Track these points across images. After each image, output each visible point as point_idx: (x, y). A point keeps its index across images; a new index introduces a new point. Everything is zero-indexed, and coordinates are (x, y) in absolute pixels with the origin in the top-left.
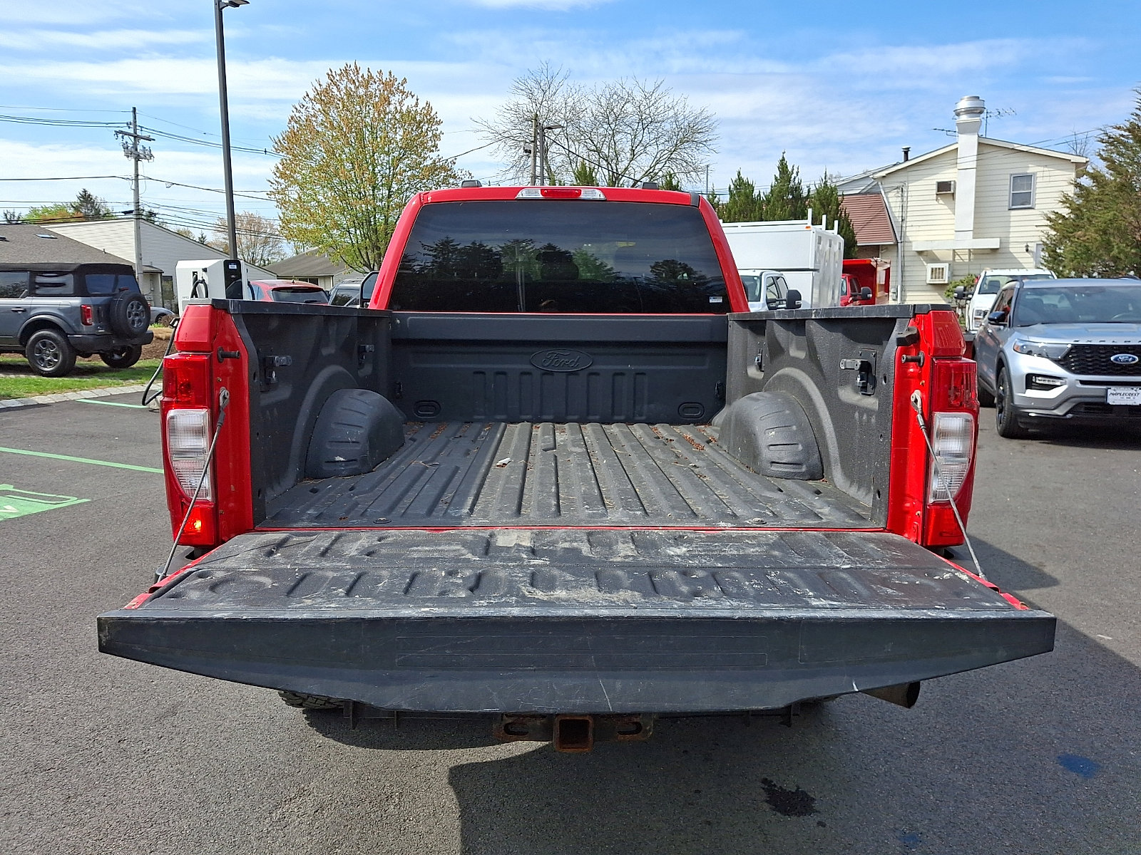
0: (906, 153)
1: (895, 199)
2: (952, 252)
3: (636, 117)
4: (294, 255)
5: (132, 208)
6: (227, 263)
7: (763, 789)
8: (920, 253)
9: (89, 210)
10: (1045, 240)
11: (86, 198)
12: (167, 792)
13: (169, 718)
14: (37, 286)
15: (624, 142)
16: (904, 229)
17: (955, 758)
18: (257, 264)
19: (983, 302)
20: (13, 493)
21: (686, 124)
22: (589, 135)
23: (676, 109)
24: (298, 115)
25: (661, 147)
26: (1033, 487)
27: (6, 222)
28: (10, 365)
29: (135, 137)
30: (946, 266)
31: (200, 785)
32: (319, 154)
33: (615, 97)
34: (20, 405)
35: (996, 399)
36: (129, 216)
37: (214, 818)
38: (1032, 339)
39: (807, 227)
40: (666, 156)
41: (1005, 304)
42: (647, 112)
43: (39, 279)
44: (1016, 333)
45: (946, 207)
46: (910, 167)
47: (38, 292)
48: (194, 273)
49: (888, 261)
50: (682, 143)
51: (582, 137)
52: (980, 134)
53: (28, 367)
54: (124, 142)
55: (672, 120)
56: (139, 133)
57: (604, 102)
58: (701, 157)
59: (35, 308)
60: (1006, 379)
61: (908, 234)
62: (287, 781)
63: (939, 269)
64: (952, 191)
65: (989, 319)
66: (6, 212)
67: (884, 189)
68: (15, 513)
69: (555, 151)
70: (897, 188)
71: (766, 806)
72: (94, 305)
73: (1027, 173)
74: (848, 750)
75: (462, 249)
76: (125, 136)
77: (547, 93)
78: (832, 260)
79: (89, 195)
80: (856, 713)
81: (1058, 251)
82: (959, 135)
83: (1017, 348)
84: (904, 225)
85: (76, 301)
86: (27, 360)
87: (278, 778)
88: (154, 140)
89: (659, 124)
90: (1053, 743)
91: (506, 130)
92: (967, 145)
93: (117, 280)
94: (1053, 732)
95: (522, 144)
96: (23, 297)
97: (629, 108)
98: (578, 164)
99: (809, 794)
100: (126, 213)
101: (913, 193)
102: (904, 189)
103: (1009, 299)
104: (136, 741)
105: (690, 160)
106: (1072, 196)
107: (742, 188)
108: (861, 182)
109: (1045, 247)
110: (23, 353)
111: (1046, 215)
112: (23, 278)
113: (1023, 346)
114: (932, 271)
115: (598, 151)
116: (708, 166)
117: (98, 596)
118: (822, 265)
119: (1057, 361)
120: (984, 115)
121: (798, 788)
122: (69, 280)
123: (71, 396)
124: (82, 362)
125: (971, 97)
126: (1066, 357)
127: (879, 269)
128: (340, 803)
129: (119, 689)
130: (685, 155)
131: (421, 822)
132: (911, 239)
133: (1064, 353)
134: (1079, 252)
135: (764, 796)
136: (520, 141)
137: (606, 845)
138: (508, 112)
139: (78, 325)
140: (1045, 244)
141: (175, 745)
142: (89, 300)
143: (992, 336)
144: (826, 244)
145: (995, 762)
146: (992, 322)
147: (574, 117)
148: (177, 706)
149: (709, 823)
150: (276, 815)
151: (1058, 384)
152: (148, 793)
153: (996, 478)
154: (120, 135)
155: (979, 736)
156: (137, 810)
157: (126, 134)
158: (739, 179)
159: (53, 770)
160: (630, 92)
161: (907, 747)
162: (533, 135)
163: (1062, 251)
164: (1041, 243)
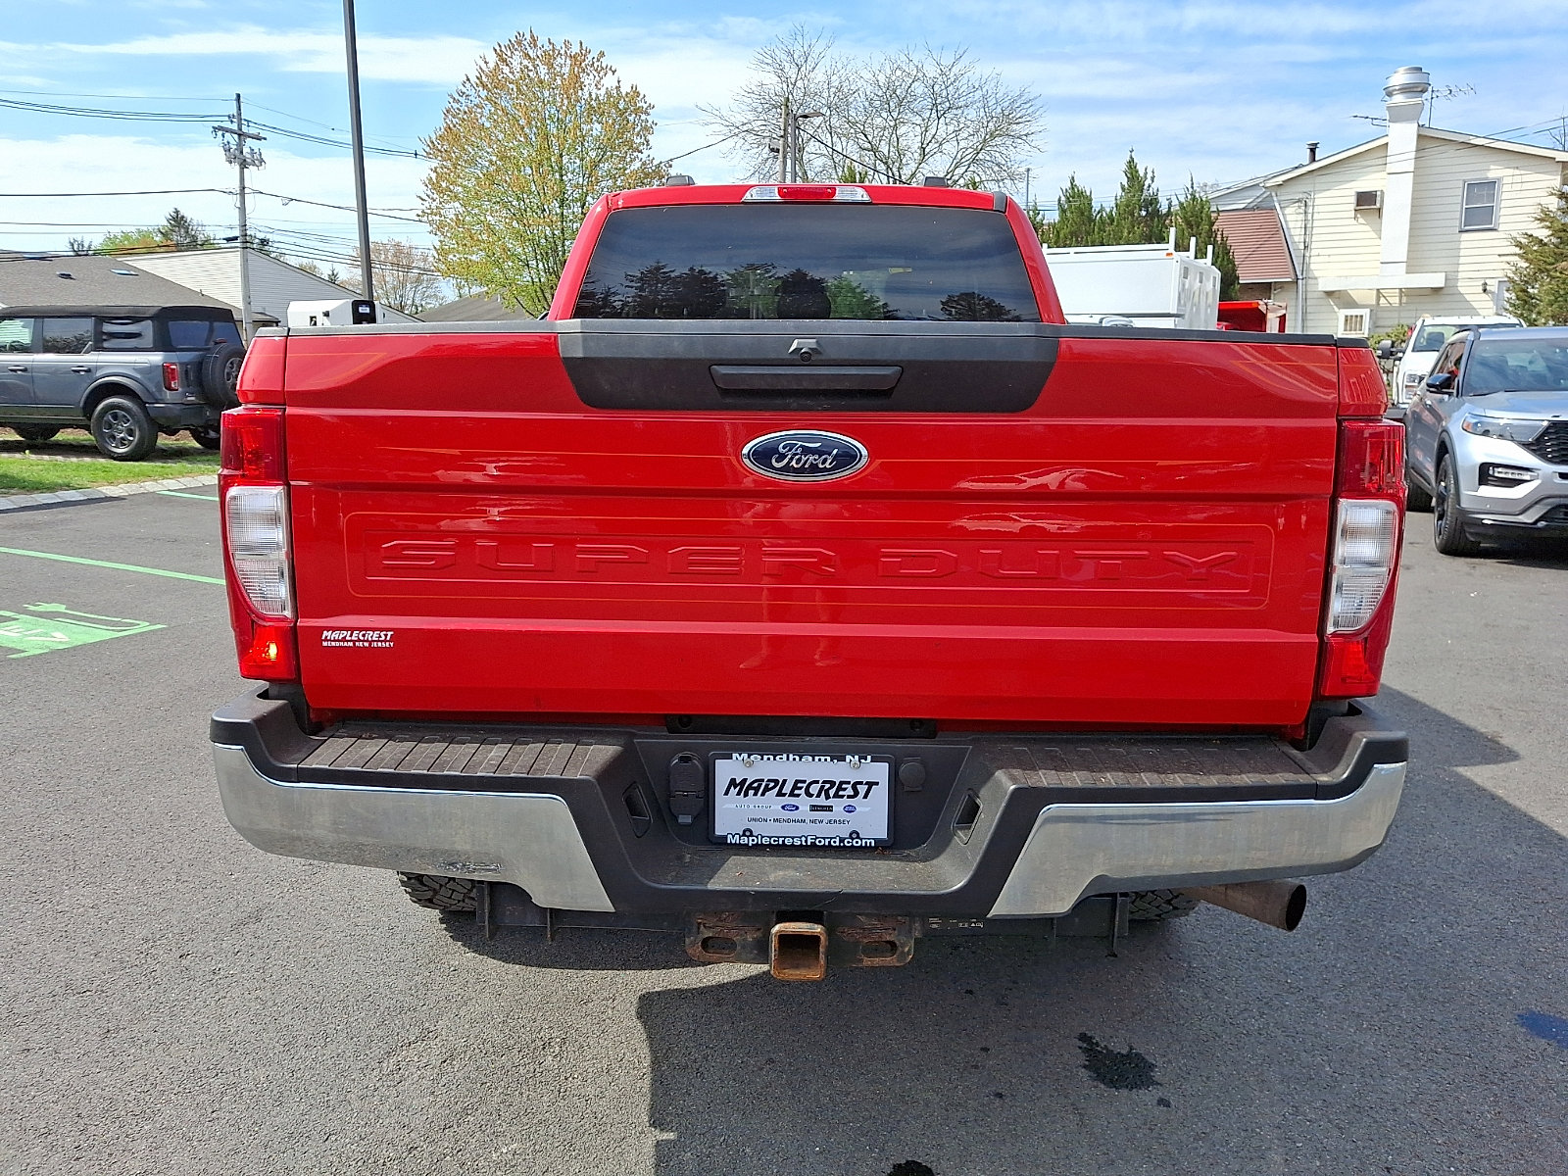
0: (1313, 151)
1: (1293, 217)
2: (1375, 292)
3: (928, 103)
4: (457, 299)
5: (236, 233)
6: (356, 304)
7: (1080, 1048)
8: (1329, 294)
9: (181, 236)
10: (1512, 275)
11: (178, 220)
12: (241, 1028)
13: (251, 925)
14: (104, 337)
15: (911, 137)
16: (1307, 259)
17: (1363, 1011)
18: (406, 312)
19: (1418, 363)
20: (65, 615)
21: (999, 110)
22: (862, 128)
23: (984, 90)
24: (455, 106)
25: (963, 144)
26: (1486, 625)
27: (72, 254)
28: (71, 445)
29: (240, 135)
30: (1366, 312)
31: (287, 1020)
32: (488, 157)
33: (898, 73)
34: (82, 498)
35: (1434, 500)
36: (233, 245)
37: (301, 1067)
38: (1490, 413)
39: (1168, 254)
40: (969, 156)
41: (1451, 366)
42: (944, 94)
43: (108, 328)
44: (1466, 404)
45: (1367, 228)
46: (1318, 168)
47: (106, 345)
48: (312, 318)
49: (1283, 304)
50: (993, 136)
51: (852, 131)
52: (1421, 124)
53: (96, 447)
54: (225, 141)
55: (979, 105)
56: (245, 129)
57: (882, 79)
58: (1019, 156)
59: (102, 367)
60: (1450, 471)
61: (1312, 267)
62: (406, 1019)
63: (1357, 316)
64: (1378, 205)
65: (1428, 385)
66: (72, 241)
67: (1279, 202)
68: (66, 643)
69: (813, 151)
70: (1299, 201)
71: (1083, 1073)
72: (180, 364)
73: (1487, 178)
74: (1206, 996)
75: (677, 277)
76: (227, 134)
77: (803, 69)
78: (1203, 304)
79: (183, 217)
80: (1219, 943)
81: (1531, 290)
82: (1391, 124)
83: (1468, 426)
84: (1307, 254)
85: (157, 358)
86: (92, 438)
87: (394, 1013)
88: (265, 139)
89: (960, 111)
90: (1511, 994)
91: (746, 121)
92: (1402, 138)
93: (211, 330)
94: (1511, 978)
95: (767, 140)
96: (87, 352)
97: (919, 88)
98: (846, 169)
99: (1147, 1057)
100: (229, 240)
101: (1321, 209)
102: (1310, 203)
103: (1457, 357)
104: (205, 956)
105: (1004, 162)
106: (1554, 210)
107: (1076, 202)
108: (1247, 193)
109: (1511, 285)
110: (87, 428)
111: (1514, 238)
112: (86, 326)
113: (1476, 423)
114: (1346, 320)
115: (874, 150)
116: (1028, 170)
117: (167, 757)
118: (1188, 310)
119: (1526, 446)
120: (1426, 95)
121: (1131, 1049)
122: (147, 328)
123: (150, 486)
124: (166, 442)
125: (1410, 69)
126: (1539, 440)
127: (1270, 316)
128: (477, 1051)
129: (186, 884)
130: (997, 155)
131: (589, 1081)
132: (1316, 274)
133: (1536, 435)
134: (1562, 292)
135: (1082, 1059)
136: (764, 137)
137: (850, 1122)
138: (749, 95)
139: (160, 391)
140: (1511, 281)
141: (256, 962)
142: (174, 357)
143: (1431, 409)
144: (1195, 279)
145: (1423, 1019)
146: (1431, 389)
147: (840, 103)
148: (262, 910)
149: (1000, 1096)
150: (389, 1065)
151: (1527, 478)
152: (214, 1029)
153: (1432, 611)
154: (220, 133)
155: (1399, 981)
156: (198, 1052)
157: (227, 130)
158: (1073, 188)
159: (88, 993)
160: (920, 66)
161: (1292, 993)
162: (782, 128)
163: (1536, 291)
164: (1506, 279)
